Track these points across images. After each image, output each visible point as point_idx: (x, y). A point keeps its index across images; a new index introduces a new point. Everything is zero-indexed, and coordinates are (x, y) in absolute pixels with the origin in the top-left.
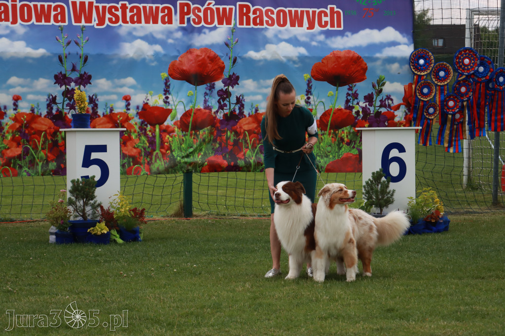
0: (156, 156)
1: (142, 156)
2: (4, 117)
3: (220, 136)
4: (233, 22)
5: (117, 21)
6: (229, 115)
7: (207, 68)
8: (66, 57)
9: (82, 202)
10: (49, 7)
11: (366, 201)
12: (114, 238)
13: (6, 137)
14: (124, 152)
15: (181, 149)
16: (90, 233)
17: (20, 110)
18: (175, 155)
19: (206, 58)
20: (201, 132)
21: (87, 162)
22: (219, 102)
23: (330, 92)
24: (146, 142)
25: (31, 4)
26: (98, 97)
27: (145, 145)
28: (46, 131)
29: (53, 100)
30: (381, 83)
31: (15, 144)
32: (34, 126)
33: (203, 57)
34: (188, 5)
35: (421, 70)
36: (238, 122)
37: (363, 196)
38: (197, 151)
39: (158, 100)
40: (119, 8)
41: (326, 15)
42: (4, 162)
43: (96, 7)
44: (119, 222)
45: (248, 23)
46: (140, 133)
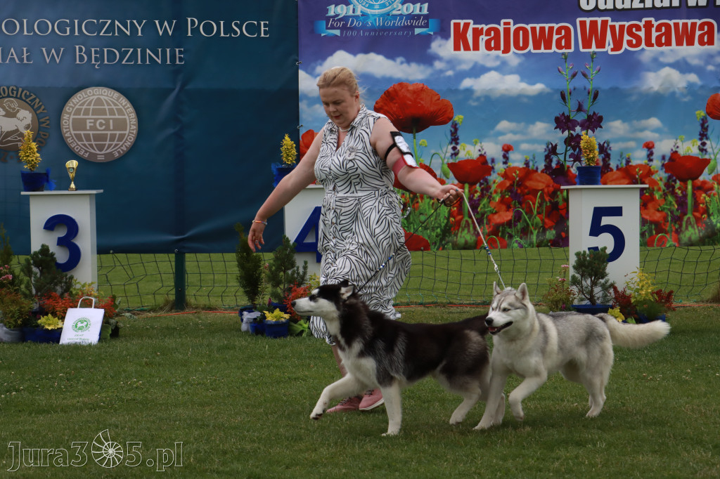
0: (687, 222)
1: (668, 221)
2: (492, 172)
5: (638, 44)
8: (570, 93)
9: (589, 281)
10: (551, 29)
13: (494, 199)
14: (645, 216)
17: (511, 164)
18: (714, 221)
21: (596, 230)
24: (674, 203)
25: (528, 27)
26: (611, 145)
27: (672, 208)
28: (542, 190)
29: (552, 150)
31: (504, 207)
32: (528, 183)
39: (691, 147)
40: (642, 27)
42: (490, 229)
43: (610, 26)
44: (638, 308)
46: (666, 191)
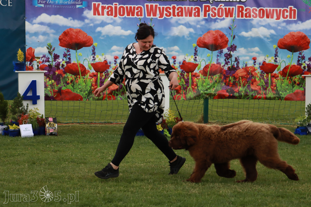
0: (189, 90)
1: (181, 89)
2: (110, 68)
3: (226, 79)
4: (234, 16)
5: (170, 15)
6: (231, 68)
7: (219, 41)
10: (134, 7)
11: (307, 116)
15: (203, 86)
18: (200, 89)
19: (218, 36)
20: (215, 77)
22: (225, 60)
23: (289, 55)
24: (184, 82)
25: (125, 6)
27: (183, 84)
33: (216, 35)
34: (209, 7)
36: (236, 71)
37: (306, 113)
38: (212, 87)
39: (191, 59)
40: (171, 8)
41: (287, 12)
42: (109, 92)
43: (159, 7)
44: (168, 125)
45: (242, 16)
46: (181, 77)
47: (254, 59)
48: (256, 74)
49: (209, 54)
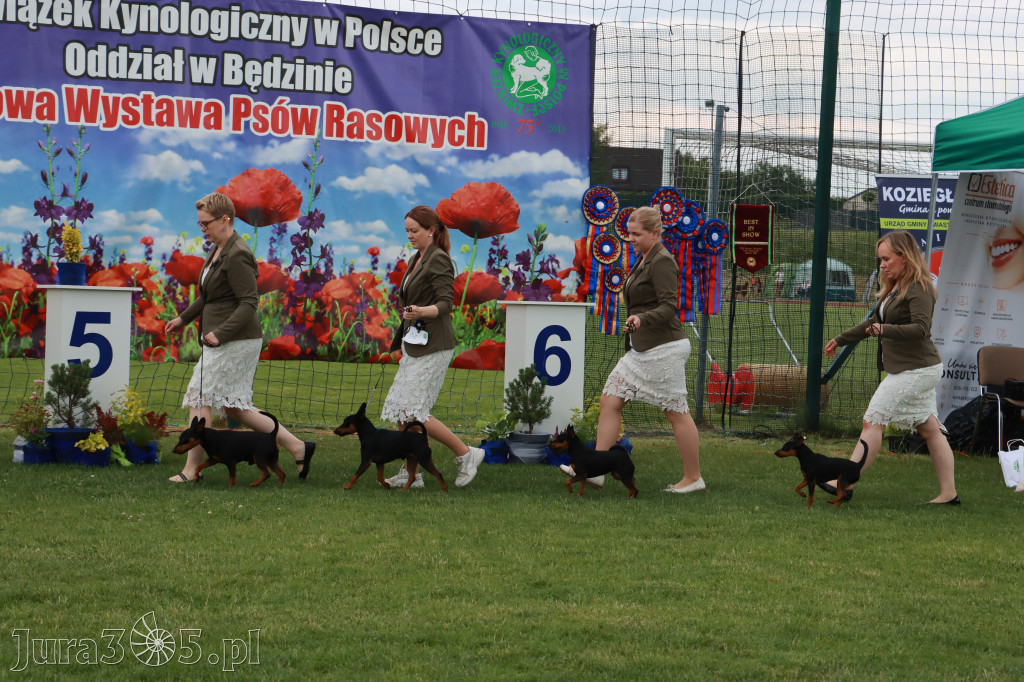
0: (188, 333)
3: (295, 306)
4: (317, 131)
5: (136, 121)
6: (309, 274)
7: (274, 201)
8: (53, 174)
9: (67, 400)
10: (31, 94)
11: (508, 412)
12: (115, 456)
14: (141, 324)
16: (78, 449)
19: (273, 184)
21: (78, 338)
22: (293, 253)
23: (464, 245)
24: (174, 310)
25: (2, 89)
26: (104, 239)
28: (20, 290)
29: (33, 242)
30: (540, 235)
32: (2, 281)
33: (268, 182)
34: (247, 102)
35: (599, 218)
36: (323, 286)
37: (505, 404)
39: (195, 247)
40: (140, 101)
41: (461, 127)
43: (103, 97)
44: (125, 433)
45: (340, 134)
46: (167, 296)
47: (374, 253)
48: (379, 294)
49: (247, 235)
